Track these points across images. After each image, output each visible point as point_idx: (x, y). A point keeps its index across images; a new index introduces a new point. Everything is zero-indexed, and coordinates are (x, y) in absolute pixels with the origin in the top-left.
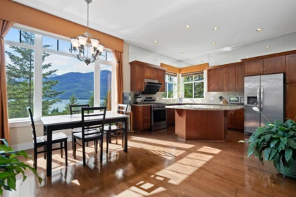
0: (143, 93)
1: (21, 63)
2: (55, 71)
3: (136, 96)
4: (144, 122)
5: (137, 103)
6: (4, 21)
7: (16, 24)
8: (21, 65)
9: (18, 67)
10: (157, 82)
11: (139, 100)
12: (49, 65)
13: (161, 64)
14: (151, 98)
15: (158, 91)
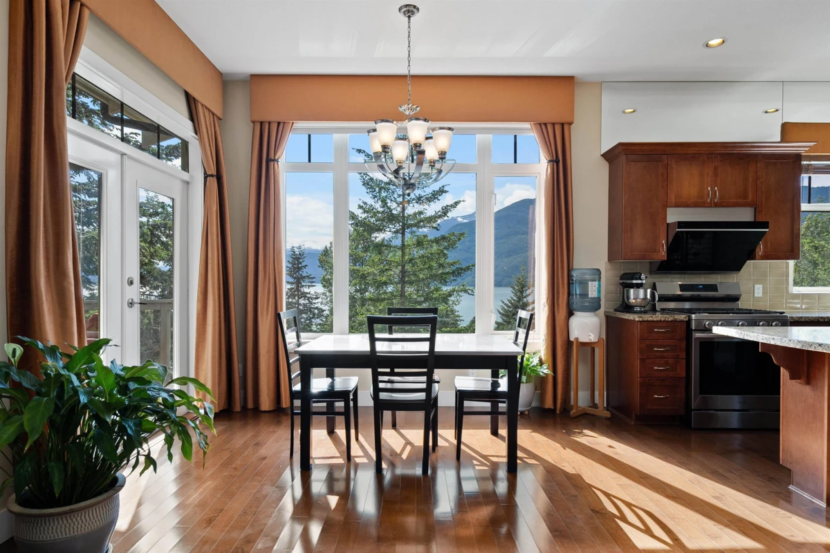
0: (665, 268)
1: (384, 194)
2: (457, 203)
3: (627, 281)
4: (647, 386)
5: (628, 308)
6: (279, 123)
7: (299, 124)
8: (384, 201)
9: (378, 206)
10: (745, 215)
11: (637, 296)
12: (442, 191)
13: (785, 127)
14: (713, 288)
15: (752, 256)
